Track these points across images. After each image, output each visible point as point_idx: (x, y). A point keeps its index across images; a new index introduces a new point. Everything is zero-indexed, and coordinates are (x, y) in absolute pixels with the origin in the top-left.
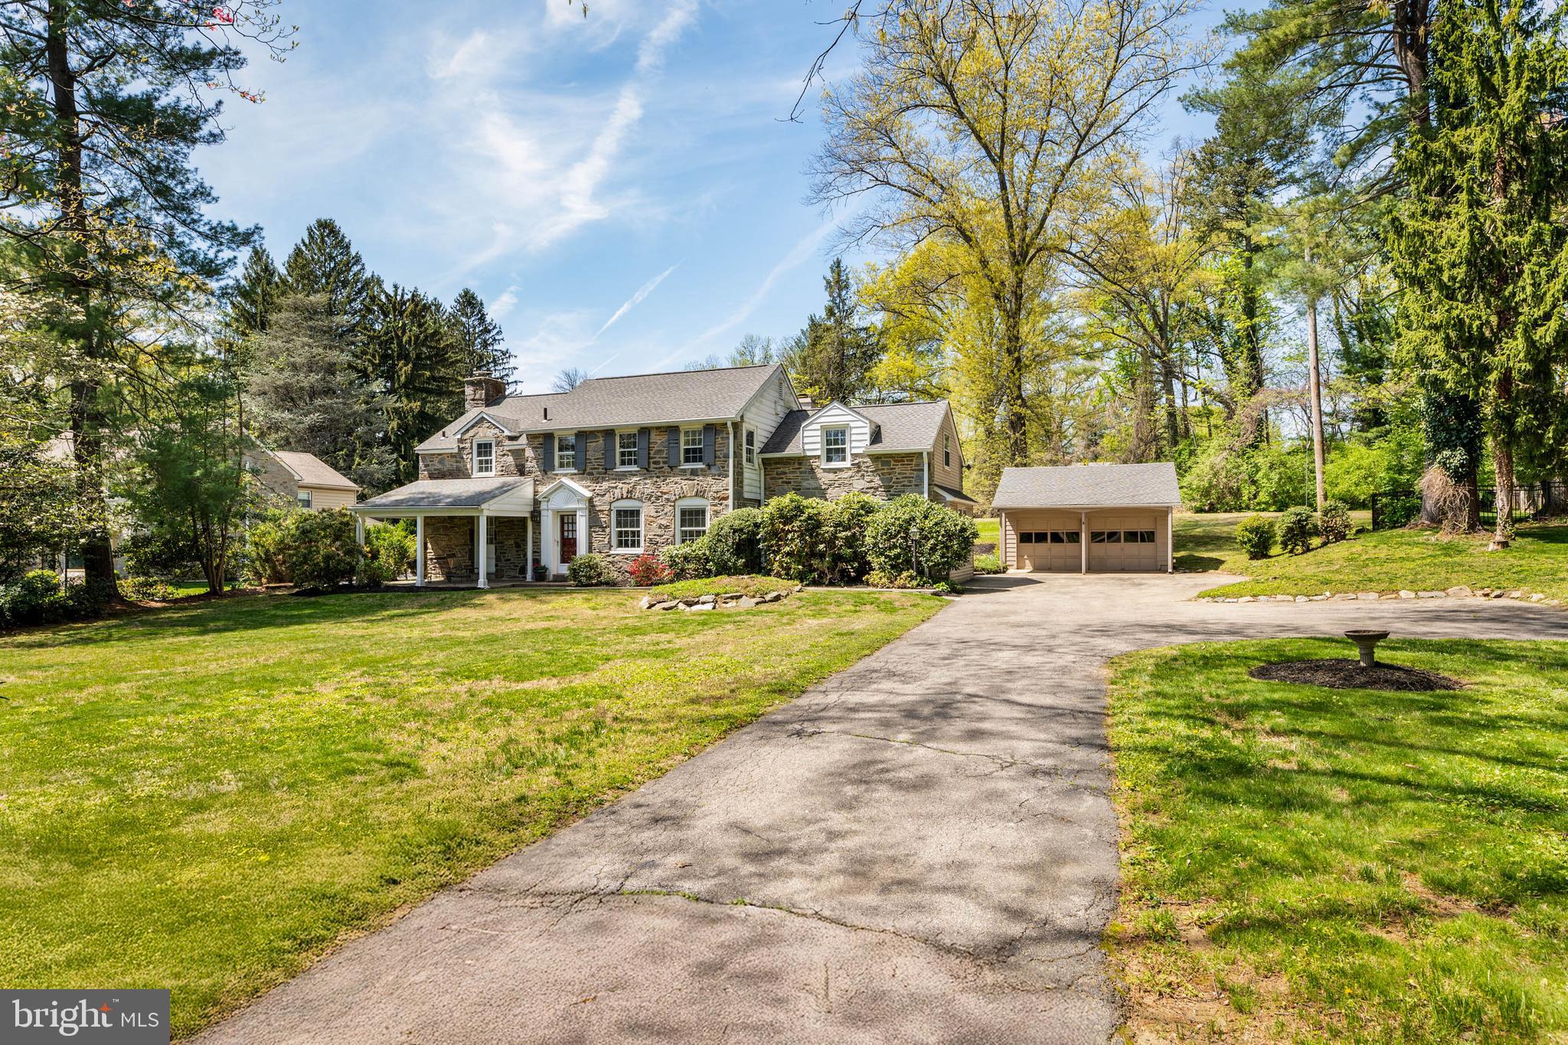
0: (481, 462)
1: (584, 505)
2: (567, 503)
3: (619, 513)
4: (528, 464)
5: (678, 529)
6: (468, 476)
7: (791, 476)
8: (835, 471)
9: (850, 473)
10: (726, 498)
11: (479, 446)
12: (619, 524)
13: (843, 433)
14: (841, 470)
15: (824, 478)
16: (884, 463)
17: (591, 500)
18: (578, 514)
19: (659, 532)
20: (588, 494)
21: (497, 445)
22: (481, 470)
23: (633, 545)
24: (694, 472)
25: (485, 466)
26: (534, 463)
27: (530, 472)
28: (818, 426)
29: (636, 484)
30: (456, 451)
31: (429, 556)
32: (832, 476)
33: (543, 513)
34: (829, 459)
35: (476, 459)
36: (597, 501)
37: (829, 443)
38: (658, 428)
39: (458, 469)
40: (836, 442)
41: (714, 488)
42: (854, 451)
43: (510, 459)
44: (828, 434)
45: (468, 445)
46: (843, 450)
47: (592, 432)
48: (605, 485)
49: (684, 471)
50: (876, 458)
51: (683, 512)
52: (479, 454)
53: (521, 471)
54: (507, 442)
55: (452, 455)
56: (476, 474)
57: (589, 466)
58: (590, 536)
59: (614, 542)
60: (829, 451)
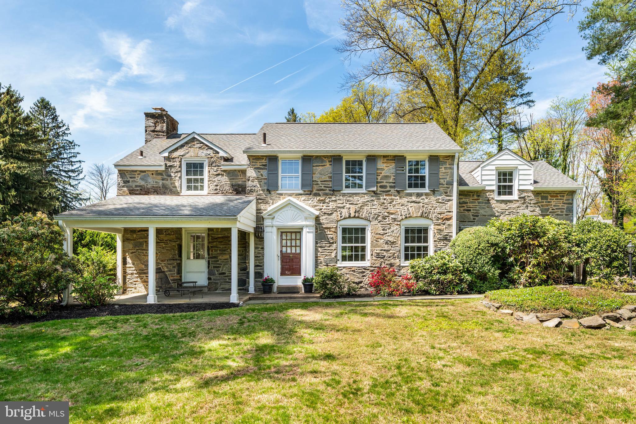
0: (189, 181)
1: (312, 223)
2: (293, 220)
3: (344, 230)
4: (249, 184)
5: (401, 244)
6: (177, 194)
7: (471, 205)
8: (506, 202)
9: (518, 204)
10: (449, 219)
11: (189, 165)
12: (344, 240)
13: (511, 174)
14: (510, 201)
15: (497, 207)
16: (543, 198)
17: (317, 218)
18: (305, 230)
19: (386, 247)
20: (317, 213)
21: (210, 165)
22: (189, 188)
23: (357, 259)
24: (419, 195)
25: (194, 184)
26: (256, 183)
27: (251, 191)
28: (493, 167)
29: (364, 204)
30: (163, 168)
31: (129, 271)
32: (503, 206)
33: (266, 230)
34: (499, 194)
35: (185, 177)
36: (323, 219)
37: (499, 181)
38: (384, 157)
39: (164, 186)
40: (505, 180)
41: (438, 210)
42: (521, 188)
43: (225, 179)
44: (499, 174)
45: (177, 164)
46: (511, 187)
47: (317, 157)
48: (332, 205)
49: (410, 195)
50: (537, 193)
51: (407, 231)
52: (188, 173)
53: (240, 190)
54: (222, 162)
55: (158, 173)
56: (184, 192)
57: (316, 187)
58: (316, 251)
59: (339, 257)
60: (499, 187)
